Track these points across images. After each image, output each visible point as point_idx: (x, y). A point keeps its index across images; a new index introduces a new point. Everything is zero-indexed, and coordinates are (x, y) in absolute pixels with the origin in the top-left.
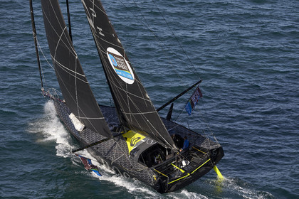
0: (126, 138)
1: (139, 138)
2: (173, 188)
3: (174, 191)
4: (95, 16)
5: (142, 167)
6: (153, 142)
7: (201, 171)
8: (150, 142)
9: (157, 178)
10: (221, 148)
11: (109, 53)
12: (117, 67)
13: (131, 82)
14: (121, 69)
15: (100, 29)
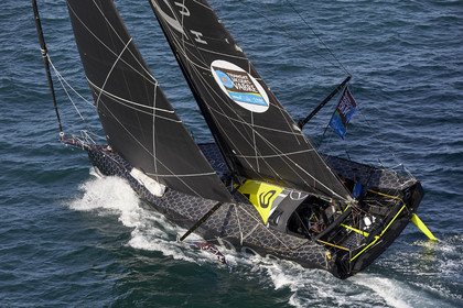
0: (248, 196)
1: (274, 192)
2: (358, 266)
3: (361, 270)
4: (188, 14)
5: (296, 241)
6: (301, 196)
7: (394, 228)
8: (295, 195)
9: (332, 255)
10: (418, 184)
11: (216, 69)
12: (234, 89)
13: (262, 109)
14: (242, 91)
15: (197, 34)
